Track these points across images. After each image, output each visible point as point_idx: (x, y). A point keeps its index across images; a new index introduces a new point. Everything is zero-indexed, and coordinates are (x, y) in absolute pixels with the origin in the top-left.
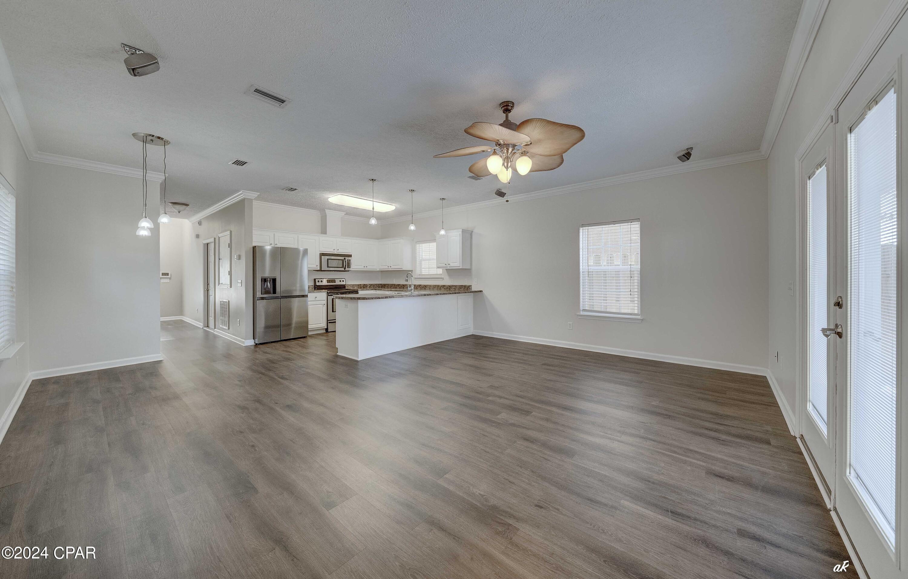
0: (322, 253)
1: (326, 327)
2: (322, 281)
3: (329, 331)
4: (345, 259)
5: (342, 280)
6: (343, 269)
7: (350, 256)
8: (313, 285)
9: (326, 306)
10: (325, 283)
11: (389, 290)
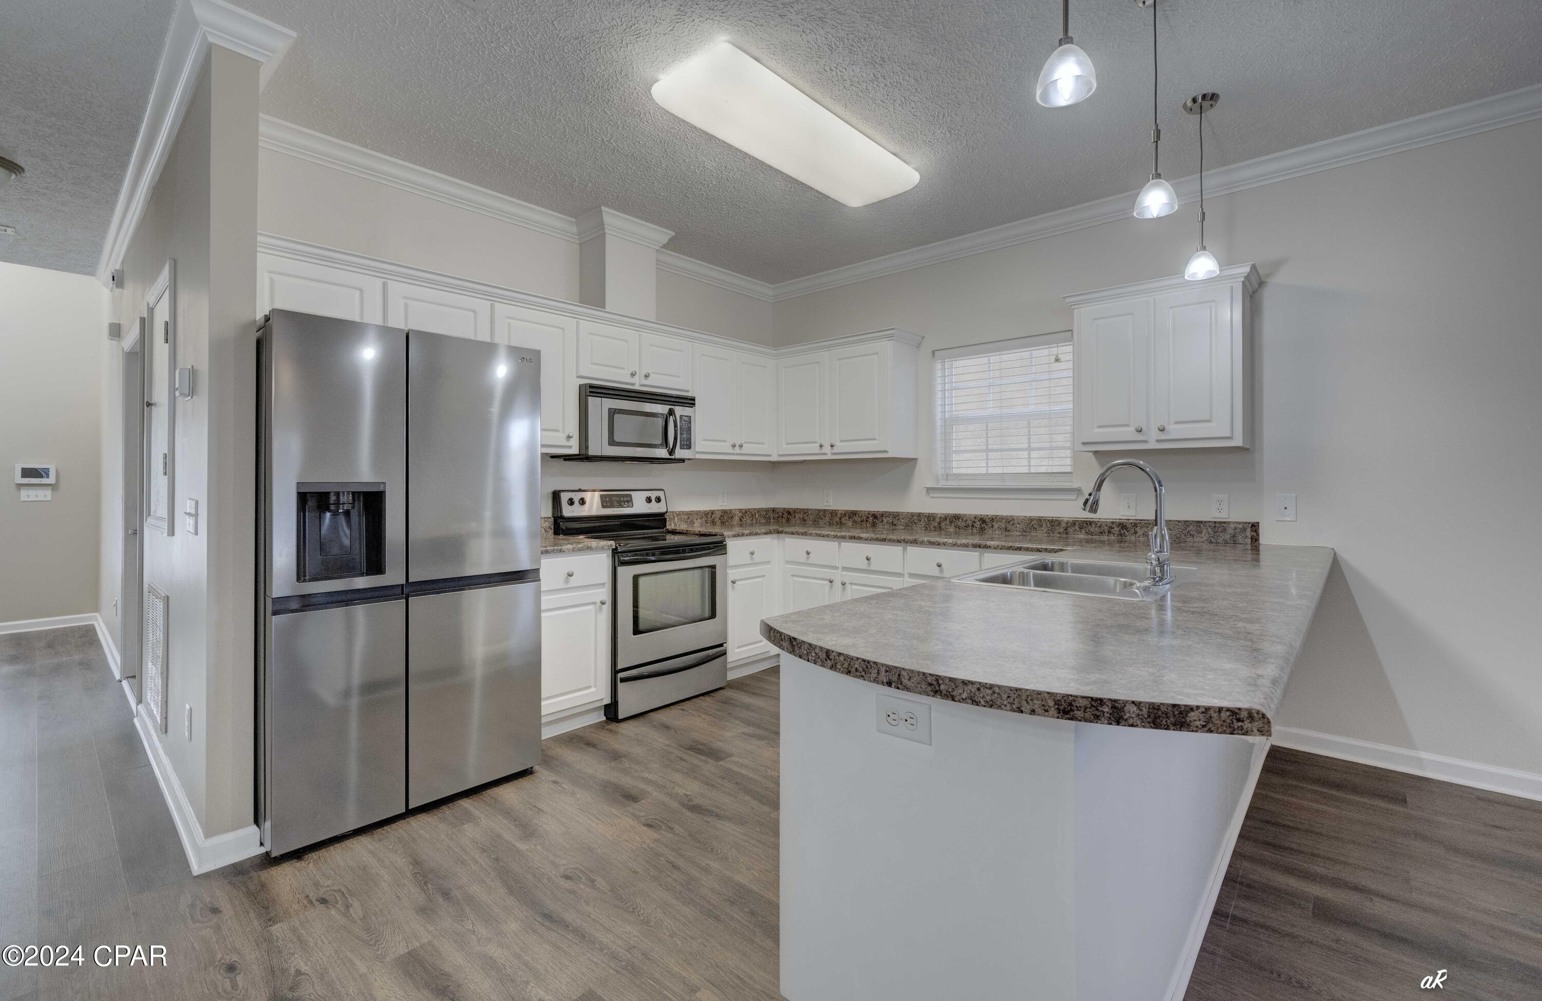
0: (591, 386)
1: (607, 701)
2: (582, 502)
3: (620, 717)
4: (671, 412)
5: (653, 495)
6: (662, 453)
7: (689, 402)
8: (550, 515)
9: (607, 608)
10: (593, 506)
11: (844, 537)
